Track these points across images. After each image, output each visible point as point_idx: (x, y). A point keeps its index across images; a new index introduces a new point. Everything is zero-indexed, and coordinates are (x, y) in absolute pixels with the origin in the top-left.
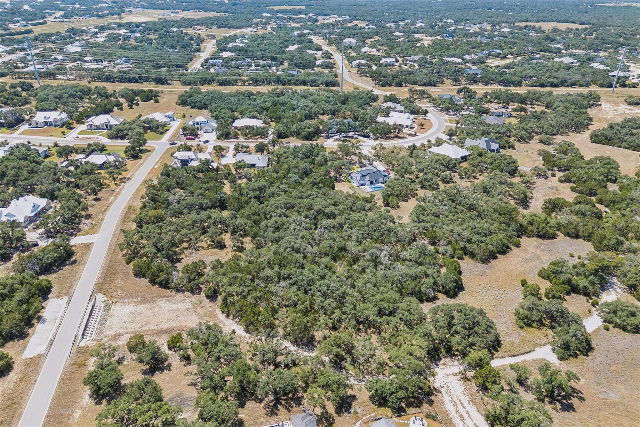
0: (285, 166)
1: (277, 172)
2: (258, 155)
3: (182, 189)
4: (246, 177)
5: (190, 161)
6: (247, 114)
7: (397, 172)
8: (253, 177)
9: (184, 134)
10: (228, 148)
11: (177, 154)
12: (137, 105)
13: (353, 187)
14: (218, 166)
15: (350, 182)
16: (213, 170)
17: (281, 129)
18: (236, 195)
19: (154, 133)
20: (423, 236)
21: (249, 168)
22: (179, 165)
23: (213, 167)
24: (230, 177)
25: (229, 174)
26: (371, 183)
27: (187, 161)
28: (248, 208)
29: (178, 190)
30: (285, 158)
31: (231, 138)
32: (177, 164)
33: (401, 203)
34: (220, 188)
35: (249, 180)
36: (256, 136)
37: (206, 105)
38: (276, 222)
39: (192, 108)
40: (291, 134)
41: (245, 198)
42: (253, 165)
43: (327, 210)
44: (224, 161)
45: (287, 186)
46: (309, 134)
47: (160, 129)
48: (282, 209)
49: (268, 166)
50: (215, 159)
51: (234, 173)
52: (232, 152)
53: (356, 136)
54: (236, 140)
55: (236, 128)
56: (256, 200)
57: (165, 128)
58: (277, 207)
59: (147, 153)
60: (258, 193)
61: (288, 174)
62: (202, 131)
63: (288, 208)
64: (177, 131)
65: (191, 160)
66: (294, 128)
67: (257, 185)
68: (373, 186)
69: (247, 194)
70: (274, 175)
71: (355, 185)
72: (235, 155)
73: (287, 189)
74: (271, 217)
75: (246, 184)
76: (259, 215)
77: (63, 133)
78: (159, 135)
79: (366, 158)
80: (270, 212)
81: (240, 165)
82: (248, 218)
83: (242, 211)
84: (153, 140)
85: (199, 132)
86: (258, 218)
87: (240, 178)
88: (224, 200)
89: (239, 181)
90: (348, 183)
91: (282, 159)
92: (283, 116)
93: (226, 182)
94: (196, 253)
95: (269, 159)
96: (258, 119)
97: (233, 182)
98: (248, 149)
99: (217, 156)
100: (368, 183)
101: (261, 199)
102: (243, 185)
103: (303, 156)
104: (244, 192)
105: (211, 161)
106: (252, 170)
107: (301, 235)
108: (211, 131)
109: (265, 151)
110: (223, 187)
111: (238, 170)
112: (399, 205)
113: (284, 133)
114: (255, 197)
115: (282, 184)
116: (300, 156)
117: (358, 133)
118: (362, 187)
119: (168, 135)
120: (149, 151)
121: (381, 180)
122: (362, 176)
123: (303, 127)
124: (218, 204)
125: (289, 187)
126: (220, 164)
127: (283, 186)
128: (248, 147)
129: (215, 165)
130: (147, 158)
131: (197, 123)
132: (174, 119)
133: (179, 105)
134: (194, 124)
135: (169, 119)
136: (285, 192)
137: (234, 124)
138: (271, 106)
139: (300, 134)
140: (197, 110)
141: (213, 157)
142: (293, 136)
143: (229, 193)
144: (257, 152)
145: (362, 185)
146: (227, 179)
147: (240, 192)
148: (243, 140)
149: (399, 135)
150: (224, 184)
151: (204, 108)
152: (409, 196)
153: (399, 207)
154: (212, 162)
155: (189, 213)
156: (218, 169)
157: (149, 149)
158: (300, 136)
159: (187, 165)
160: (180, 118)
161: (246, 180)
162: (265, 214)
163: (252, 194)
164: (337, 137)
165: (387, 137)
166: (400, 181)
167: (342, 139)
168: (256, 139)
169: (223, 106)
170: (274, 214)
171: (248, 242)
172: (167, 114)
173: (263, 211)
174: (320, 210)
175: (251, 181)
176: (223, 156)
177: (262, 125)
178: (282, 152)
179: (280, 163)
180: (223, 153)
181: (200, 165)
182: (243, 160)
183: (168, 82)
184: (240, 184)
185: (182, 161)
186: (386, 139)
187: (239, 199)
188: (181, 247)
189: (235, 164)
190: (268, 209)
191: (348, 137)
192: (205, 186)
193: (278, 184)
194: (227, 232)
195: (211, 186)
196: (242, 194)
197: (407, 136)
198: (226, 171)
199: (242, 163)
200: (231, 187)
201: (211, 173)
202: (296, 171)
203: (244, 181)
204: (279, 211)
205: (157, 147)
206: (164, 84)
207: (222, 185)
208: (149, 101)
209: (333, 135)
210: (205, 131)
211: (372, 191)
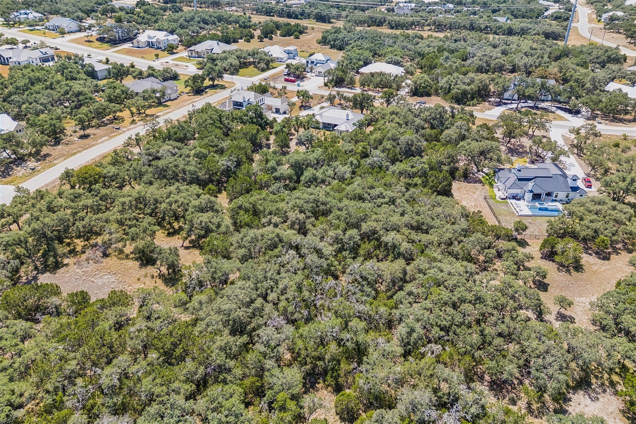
1: (356, 143)
5: (245, 104)
7: (607, 185)
9: (288, 74)
10: (322, 97)
12: (271, 38)
13: (493, 197)
14: (274, 119)
15: (491, 185)
17: (419, 82)
19: (256, 69)
20: (615, 378)
22: (228, 109)
23: (266, 119)
24: (276, 139)
26: (536, 197)
27: (242, 104)
32: (224, 106)
33: (587, 259)
39: (331, 48)
40: (436, 90)
43: (390, 238)
46: (464, 93)
53: (554, 109)
54: (348, 90)
55: (361, 74)
56: (281, 184)
57: (274, 66)
59: (218, 90)
61: (375, 149)
62: (314, 74)
65: (248, 104)
68: (537, 204)
69: (274, 170)
71: (499, 194)
74: (270, 224)
77: (157, 56)
78: (258, 72)
79: (552, 146)
84: (244, 76)
85: (309, 75)
90: (488, 187)
96: (401, 65)
97: (282, 147)
100: (529, 196)
105: (281, 111)
106: (321, 133)
112: (583, 262)
113: (425, 88)
117: (559, 105)
118: (514, 201)
119: (268, 73)
120: (224, 88)
121: (562, 195)
122: (520, 180)
123: (459, 82)
130: (211, 95)
131: (313, 63)
133: (319, 43)
134: (307, 62)
135: (287, 55)
137: (361, 70)
140: (335, 50)
142: (438, 95)
144: (354, 107)
145: (514, 197)
148: (360, 91)
152: (620, 246)
153: (578, 267)
154: (285, 113)
156: (272, 124)
158: (447, 96)
160: (304, 57)
161: (305, 147)
164: (514, 106)
166: (605, 207)
167: (523, 110)
172: (286, 49)
174: (374, 232)
176: (307, 108)
180: (313, 103)
183: (332, 20)
185: (235, 103)
186: (612, 121)
191: (537, 108)
203: (303, 149)
205: (238, 85)
206: (325, 22)
208: (289, 36)
209: (510, 102)
210: (317, 74)
211: (531, 213)
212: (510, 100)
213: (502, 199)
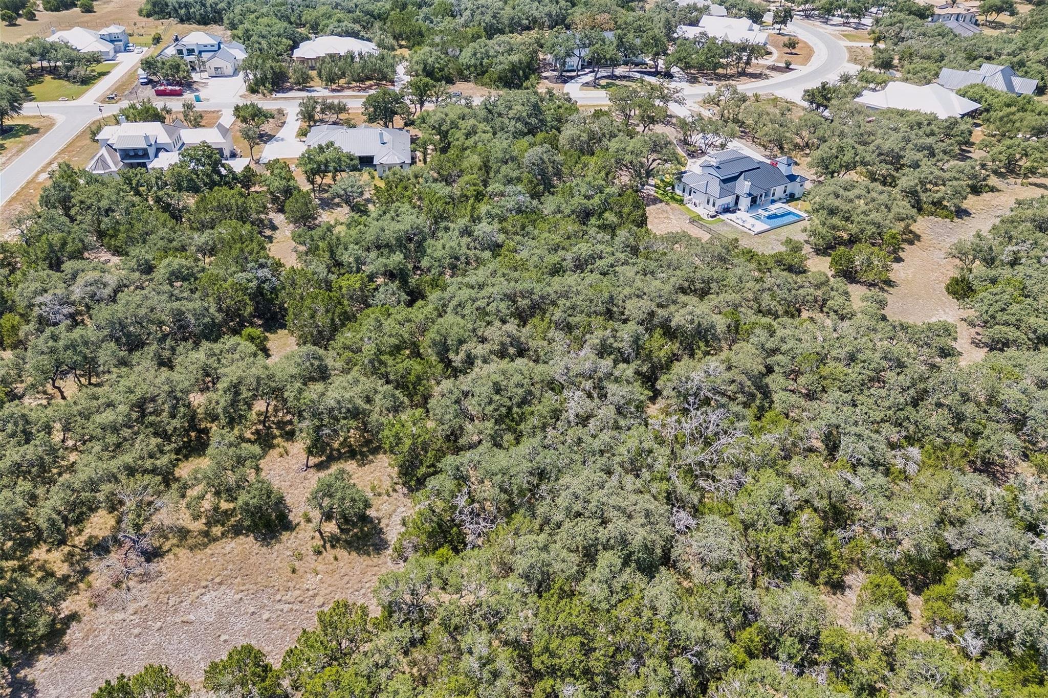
0: (475, 159)
1: (448, 180)
2: (376, 129)
3: (117, 252)
4: (347, 202)
5: (151, 152)
6: (331, 27)
8: (368, 201)
9: (150, 82)
10: (280, 112)
11: (109, 133)
12: (31, 17)
13: (700, 217)
14: (247, 168)
15: (681, 202)
16: (231, 180)
17: (430, 60)
18: (319, 267)
19: (63, 83)
21: (354, 169)
22: (114, 168)
23: (231, 171)
24: (289, 205)
25: (288, 192)
26: (755, 202)
27: (145, 154)
28: (368, 319)
29: (105, 256)
30: (468, 135)
31: (291, 89)
32: (105, 165)
34: (255, 245)
35: (359, 209)
36: (362, 81)
37: (219, 12)
38: (498, 389)
39: (182, 21)
40: (460, 73)
41: (350, 282)
42: (367, 161)
44: (269, 152)
45: (496, 226)
46: (514, 69)
47: (80, 71)
48: (504, 322)
49: (413, 161)
50: (242, 146)
51: (306, 187)
52: (293, 123)
53: (638, 75)
54: (304, 94)
55: (303, 61)
56: (394, 286)
57: (99, 68)
58: (482, 312)
59: (26, 138)
60: (397, 257)
61: (485, 184)
62: (205, 75)
63: (523, 318)
64: (132, 74)
65: (158, 150)
66: (466, 57)
67: (392, 229)
68: (761, 212)
69: (359, 262)
70: (442, 190)
71: (703, 211)
72: (303, 133)
73: (500, 238)
74: (470, 361)
75: (349, 226)
76: (416, 354)
78: (76, 87)
80: (461, 342)
81: (321, 158)
82: (376, 368)
83: (347, 336)
84: (55, 99)
85: (195, 76)
86: (417, 367)
87: (327, 204)
88: (274, 290)
89: (325, 217)
90: (674, 205)
91: (458, 137)
92: (429, 30)
93: (279, 219)
94: (145, 578)
95: (413, 140)
96: (362, 38)
97: (305, 219)
98: (343, 116)
99: (247, 136)
101: (413, 281)
102: (340, 230)
103: (519, 125)
104: (347, 258)
105: (227, 153)
106: (365, 176)
107: (623, 452)
108: (230, 71)
109: (397, 118)
110: (270, 239)
111: (318, 179)
113: (441, 70)
114: (390, 275)
115: (475, 219)
116: (512, 126)
117: (639, 69)
118: (729, 216)
119: (102, 87)
120: (35, 131)
121: (779, 191)
122: (725, 181)
123: (492, 53)
124: (249, 309)
125: (503, 230)
126: (257, 162)
127: (484, 228)
128: (342, 109)
129: (238, 166)
130: (20, 151)
131: (191, 52)
132: (126, 46)
133: (148, 15)
134: (180, 52)
135: (111, 46)
136: (495, 248)
137: (297, 53)
138: (392, 9)
139: (484, 73)
141: (235, 140)
142: (466, 79)
143: (291, 261)
144: (372, 119)
145: (727, 210)
146: (281, 210)
147: (332, 254)
148: (326, 93)
149: (750, 70)
150: (274, 228)
151: (215, 23)
154: (233, 155)
155: (123, 363)
156: (248, 179)
157: (34, 124)
158: (486, 78)
159: (144, 165)
160: (146, 45)
161: (346, 209)
162: (443, 350)
163: (375, 263)
164: (590, 78)
165: (716, 74)
167: (603, 83)
168: (364, 90)
169: (264, 10)
170: (480, 350)
171: (387, 484)
172: (105, 31)
173: (432, 334)
175: (365, 212)
176: (266, 138)
177: (377, 52)
178: (453, 116)
179: (452, 152)
180: (267, 128)
181: (183, 164)
182: (332, 143)
184: (330, 229)
185: (126, 154)
186: (718, 80)
187: (329, 287)
188: (79, 540)
189: (307, 158)
190: (452, 324)
191: (617, 77)
192: (200, 239)
193: (463, 222)
194: (290, 436)
195: (222, 240)
196: (339, 264)
197: (767, 72)
198: (277, 184)
199: (329, 154)
200: (297, 238)
201: (225, 190)
202: (515, 174)
203: (343, 213)
204: (496, 333)
205: (60, 119)
207: (268, 232)
208: (67, 9)
209: (574, 74)
210: (213, 73)
211: (768, 227)
212: (574, 71)
213: (712, 217)
